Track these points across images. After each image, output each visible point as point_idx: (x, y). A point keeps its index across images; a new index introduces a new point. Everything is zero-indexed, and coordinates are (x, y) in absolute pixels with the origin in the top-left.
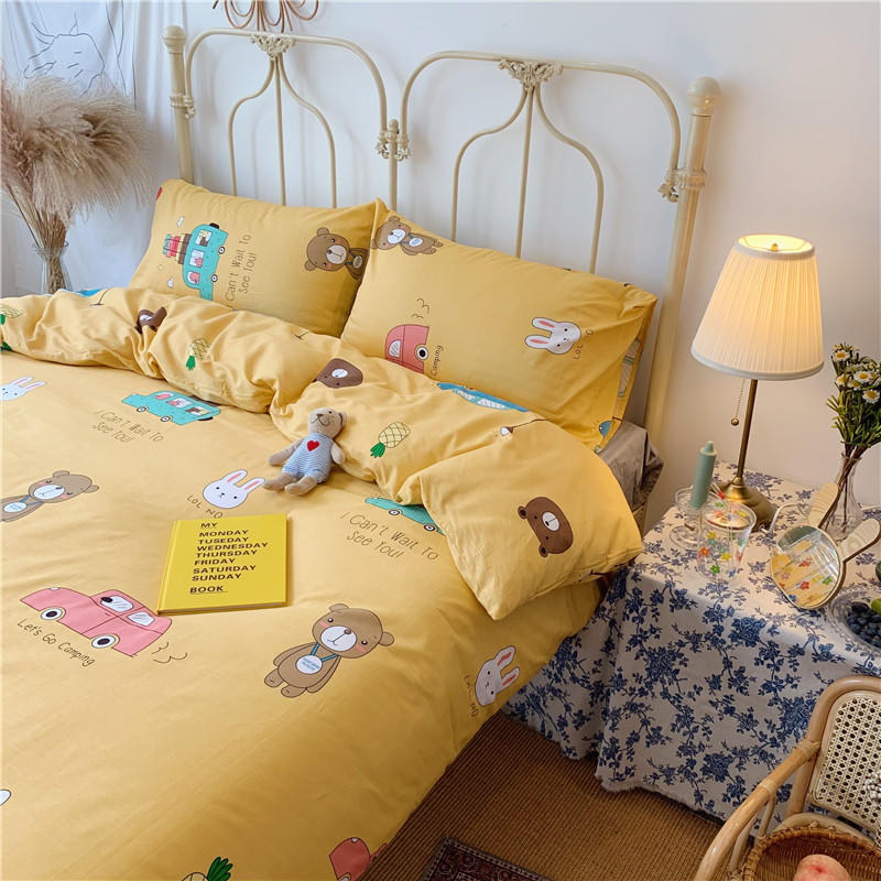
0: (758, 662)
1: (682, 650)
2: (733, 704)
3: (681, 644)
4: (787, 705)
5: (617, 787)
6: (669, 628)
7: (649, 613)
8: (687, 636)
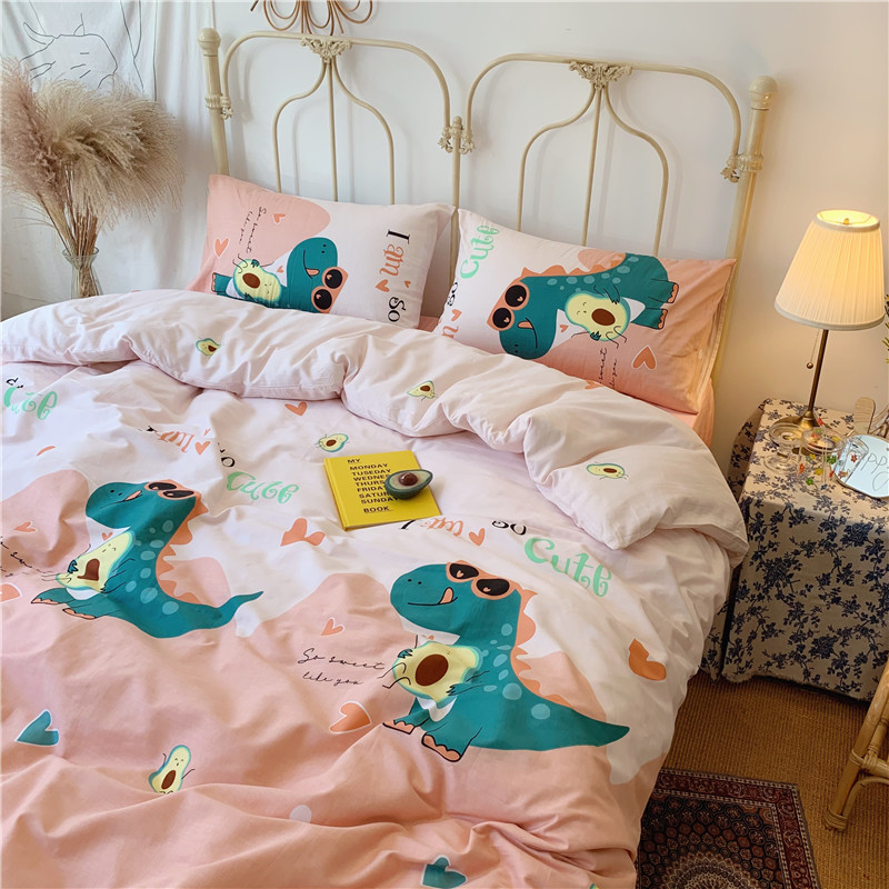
0: (864, 557)
1: (797, 558)
2: (839, 595)
3: (797, 553)
5: (741, 679)
6: (787, 539)
7: (769, 531)
8: (803, 545)
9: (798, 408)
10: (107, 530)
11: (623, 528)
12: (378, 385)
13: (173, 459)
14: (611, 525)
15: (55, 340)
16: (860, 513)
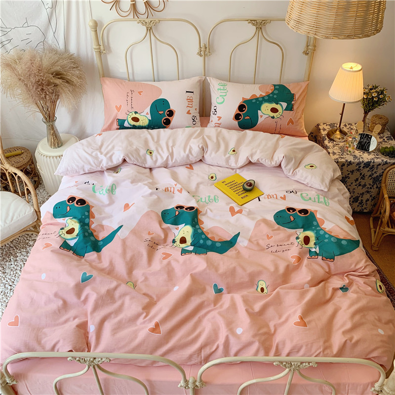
0: (369, 171)
2: (361, 183)
3: (349, 174)
4: (374, 178)
8: (350, 172)
9: (329, 125)
10: (176, 226)
11: (326, 184)
12: (218, 153)
13: (173, 197)
14: (323, 184)
15: (95, 163)
16: (366, 157)
